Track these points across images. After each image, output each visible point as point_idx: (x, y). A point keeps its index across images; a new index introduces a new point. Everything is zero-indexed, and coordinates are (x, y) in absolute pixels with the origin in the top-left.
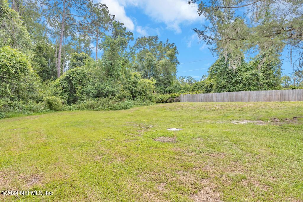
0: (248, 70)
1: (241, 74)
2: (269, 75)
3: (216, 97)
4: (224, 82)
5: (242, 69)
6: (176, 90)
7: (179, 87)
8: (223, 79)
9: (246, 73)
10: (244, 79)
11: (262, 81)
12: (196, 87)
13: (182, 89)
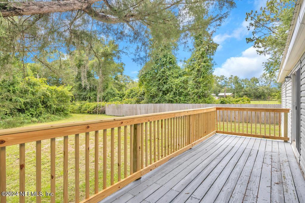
0: (180, 76)
1: (172, 81)
2: (199, 83)
3: (140, 110)
4: (154, 90)
5: (173, 74)
6: (109, 96)
7: (113, 92)
8: (154, 86)
9: (177, 80)
10: (174, 87)
11: (191, 90)
12: (130, 93)
13: (118, 96)
